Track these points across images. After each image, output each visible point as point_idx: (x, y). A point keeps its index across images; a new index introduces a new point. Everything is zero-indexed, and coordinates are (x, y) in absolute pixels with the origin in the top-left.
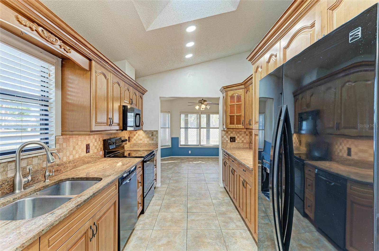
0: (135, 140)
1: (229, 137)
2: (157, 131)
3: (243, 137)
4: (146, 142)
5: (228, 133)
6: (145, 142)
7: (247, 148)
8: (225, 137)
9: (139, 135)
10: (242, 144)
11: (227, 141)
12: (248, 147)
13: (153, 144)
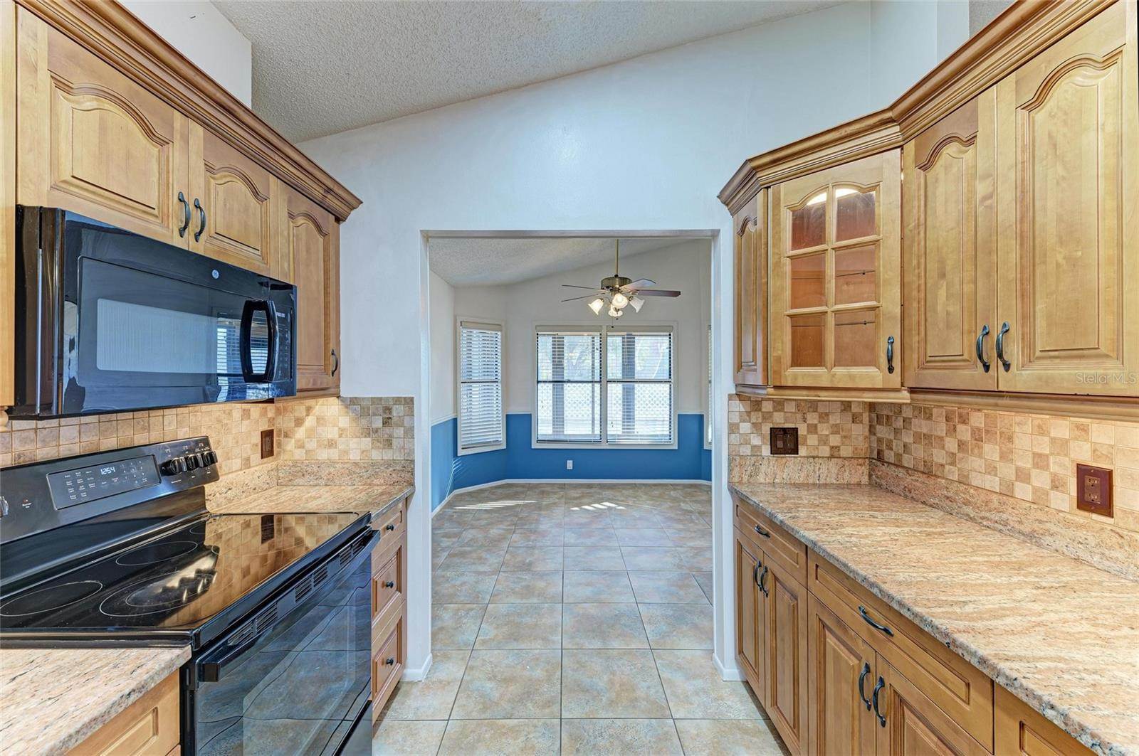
0: (302, 447)
1: (766, 429)
2: (409, 402)
3: (836, 429)
4: (355, 456)
5: (760, 410)
6: (351, 457)
7: (859, 484)
8: (745, 427)
9: (320, 420)
10: (833, 466)
11: (754, 447)
12: (865, 480)
13: (388, 464)
